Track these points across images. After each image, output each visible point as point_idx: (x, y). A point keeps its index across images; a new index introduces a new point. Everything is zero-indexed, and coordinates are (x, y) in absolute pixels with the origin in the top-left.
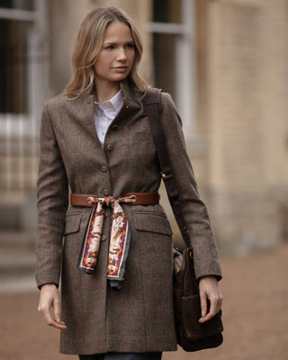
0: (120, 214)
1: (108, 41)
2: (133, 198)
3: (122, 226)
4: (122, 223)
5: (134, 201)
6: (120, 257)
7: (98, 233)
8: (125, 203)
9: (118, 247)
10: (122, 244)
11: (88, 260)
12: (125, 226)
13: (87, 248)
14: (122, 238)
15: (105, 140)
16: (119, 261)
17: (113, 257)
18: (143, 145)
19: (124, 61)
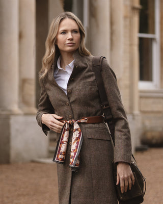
0: (77, 129)
1: (62, 29)
2: (86, 120)
3: (78, 136)
4: (78, 135)
5: (86, 121)
6: (75, 154)
7: (66, 141)
8: (81, 123)
9: (75, 148)
10: (77, 147)
11: (60, 156)
12: (79, 136)
13: (60, 149)
14: (77, 143)
15: (67, 87)
16: (74, 156)
17: (72, 154)
18: (88, 88)
19: (72, 40)
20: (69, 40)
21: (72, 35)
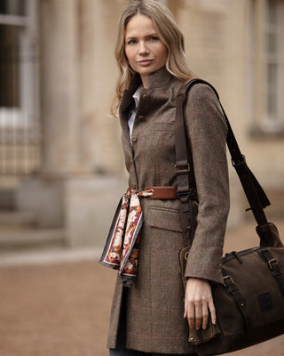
0: (135, 208)
2: (151, 191)
3: (133, 220)
4: (135, 218)
6: (126, 252)
7: (120, 228)
8: (143, 197)
11: (111, 254)
13: (113, 243)
14: (132, 233)
19: (145, 54)
20: (140, 55)
21: (145, 47)
